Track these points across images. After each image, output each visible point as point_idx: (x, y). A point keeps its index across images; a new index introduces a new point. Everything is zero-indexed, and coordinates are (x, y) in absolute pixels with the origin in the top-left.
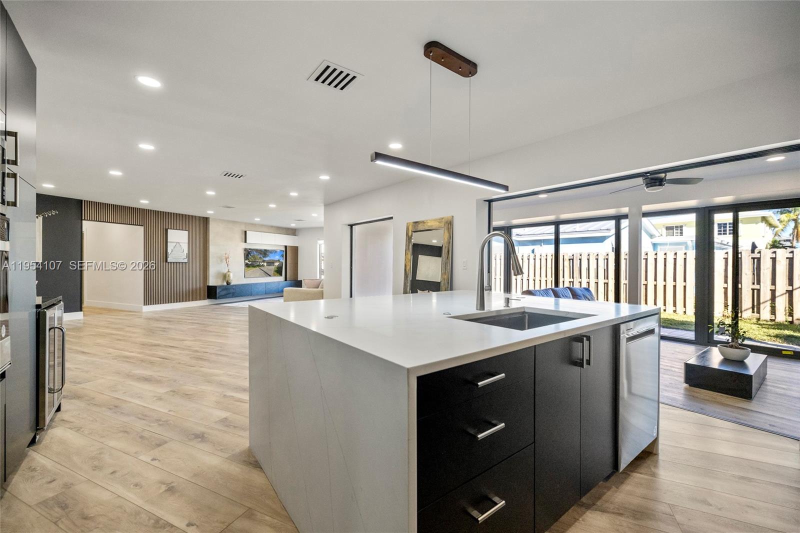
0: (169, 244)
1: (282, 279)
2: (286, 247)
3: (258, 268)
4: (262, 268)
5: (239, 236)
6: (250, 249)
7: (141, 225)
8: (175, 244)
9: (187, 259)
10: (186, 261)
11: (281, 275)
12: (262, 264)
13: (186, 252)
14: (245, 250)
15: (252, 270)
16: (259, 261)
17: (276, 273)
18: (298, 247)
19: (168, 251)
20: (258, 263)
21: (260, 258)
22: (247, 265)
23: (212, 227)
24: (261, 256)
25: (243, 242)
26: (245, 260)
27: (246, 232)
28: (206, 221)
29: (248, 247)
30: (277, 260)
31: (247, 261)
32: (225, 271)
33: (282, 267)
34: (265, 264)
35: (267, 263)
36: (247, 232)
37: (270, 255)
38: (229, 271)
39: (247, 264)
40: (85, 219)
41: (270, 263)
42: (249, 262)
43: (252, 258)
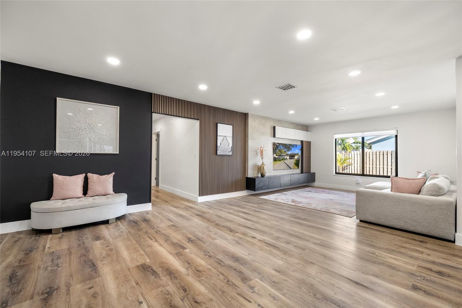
0: (218, 137)
1: (298, 171)
2: (302, 142)
4: (285, 161)
5: (269, 131)
6: (278, 143)
7: (197, 119)
8: (223, 137)
9: (231, 152)
10: (230, 154)
11: (298, 167)
13: (231, 145)
14: (274, 144)
15: (278, 163)
16: (284, 154)
17: (295, 166)
18: (310, 142)
19: (218, 144)
20: (283, 157)
21: (285, 152)
22: (275, 160)
23: (251, 122)
24: (286, 150)
25: (272, 137)
26: (274, 154)
27: (274, 128)
28: (245, 116)
29: (277, 141)
30: (297, 153)
31: (275, 155)
33: (299, 160)
34: (288, 158)
35: (290, 156)
36: (276, 127)
37: (293, 149)
39: (275, 158)
40: (154, 112)
41: (292, 156)
42: (276, 156)
43: (279, 152)
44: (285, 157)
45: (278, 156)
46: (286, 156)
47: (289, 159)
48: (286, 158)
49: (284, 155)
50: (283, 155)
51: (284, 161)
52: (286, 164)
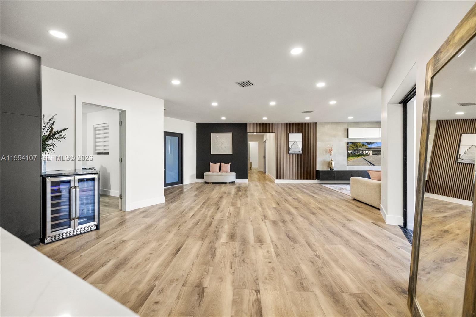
3: (360, 158)
4: (366, 158)
12: (365, 152)
20: (361, 151)
32: (329, 159)
34: (371, 153)
35: (373, 151)
38: (331, 160)
43: (353, 146)
44: (364, 152)
45: (352, 150)
46: (365, 150)
47: (373, 154)
48: (367, 153)
49: (362, 149)
50: (360, 150)
51: (363, 157)
52: (367, 162)
